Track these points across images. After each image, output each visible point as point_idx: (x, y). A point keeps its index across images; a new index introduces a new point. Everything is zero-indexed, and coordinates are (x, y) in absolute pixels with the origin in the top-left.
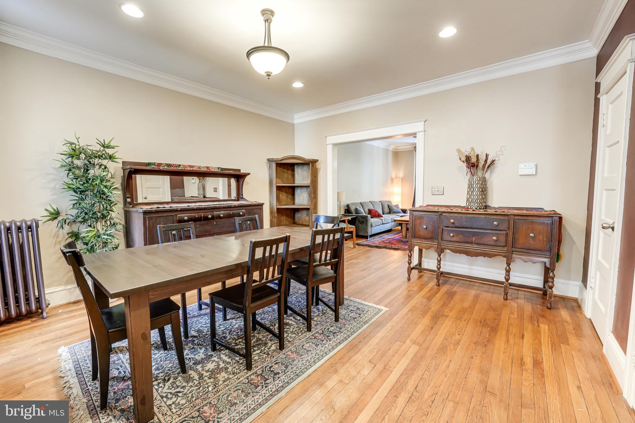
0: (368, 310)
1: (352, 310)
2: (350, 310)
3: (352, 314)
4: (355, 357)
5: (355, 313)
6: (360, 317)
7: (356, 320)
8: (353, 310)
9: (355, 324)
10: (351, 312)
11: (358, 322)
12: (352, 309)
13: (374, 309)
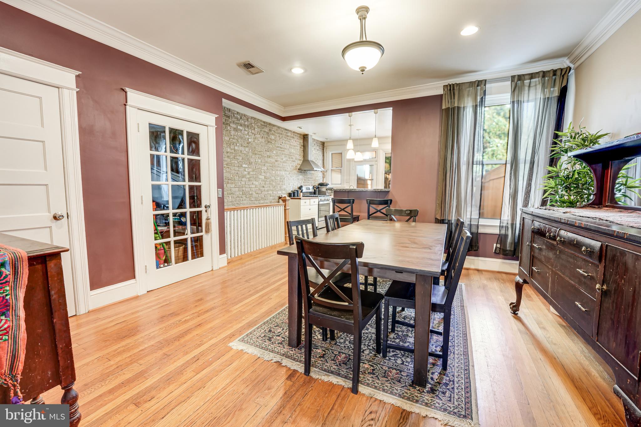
0: (258, 338)
1: (279, 336)
2: (281, 336)
3: (279, 331)
4: (281, 300)
5: (275, 333)
6: (271, 328)
7: (276, 325)
8: (277, 336)
9: (277, 320)
10: (279, 334)
11: (273, 323)
12: (278, 338)
13: (249, 341)
